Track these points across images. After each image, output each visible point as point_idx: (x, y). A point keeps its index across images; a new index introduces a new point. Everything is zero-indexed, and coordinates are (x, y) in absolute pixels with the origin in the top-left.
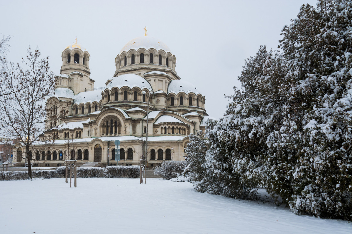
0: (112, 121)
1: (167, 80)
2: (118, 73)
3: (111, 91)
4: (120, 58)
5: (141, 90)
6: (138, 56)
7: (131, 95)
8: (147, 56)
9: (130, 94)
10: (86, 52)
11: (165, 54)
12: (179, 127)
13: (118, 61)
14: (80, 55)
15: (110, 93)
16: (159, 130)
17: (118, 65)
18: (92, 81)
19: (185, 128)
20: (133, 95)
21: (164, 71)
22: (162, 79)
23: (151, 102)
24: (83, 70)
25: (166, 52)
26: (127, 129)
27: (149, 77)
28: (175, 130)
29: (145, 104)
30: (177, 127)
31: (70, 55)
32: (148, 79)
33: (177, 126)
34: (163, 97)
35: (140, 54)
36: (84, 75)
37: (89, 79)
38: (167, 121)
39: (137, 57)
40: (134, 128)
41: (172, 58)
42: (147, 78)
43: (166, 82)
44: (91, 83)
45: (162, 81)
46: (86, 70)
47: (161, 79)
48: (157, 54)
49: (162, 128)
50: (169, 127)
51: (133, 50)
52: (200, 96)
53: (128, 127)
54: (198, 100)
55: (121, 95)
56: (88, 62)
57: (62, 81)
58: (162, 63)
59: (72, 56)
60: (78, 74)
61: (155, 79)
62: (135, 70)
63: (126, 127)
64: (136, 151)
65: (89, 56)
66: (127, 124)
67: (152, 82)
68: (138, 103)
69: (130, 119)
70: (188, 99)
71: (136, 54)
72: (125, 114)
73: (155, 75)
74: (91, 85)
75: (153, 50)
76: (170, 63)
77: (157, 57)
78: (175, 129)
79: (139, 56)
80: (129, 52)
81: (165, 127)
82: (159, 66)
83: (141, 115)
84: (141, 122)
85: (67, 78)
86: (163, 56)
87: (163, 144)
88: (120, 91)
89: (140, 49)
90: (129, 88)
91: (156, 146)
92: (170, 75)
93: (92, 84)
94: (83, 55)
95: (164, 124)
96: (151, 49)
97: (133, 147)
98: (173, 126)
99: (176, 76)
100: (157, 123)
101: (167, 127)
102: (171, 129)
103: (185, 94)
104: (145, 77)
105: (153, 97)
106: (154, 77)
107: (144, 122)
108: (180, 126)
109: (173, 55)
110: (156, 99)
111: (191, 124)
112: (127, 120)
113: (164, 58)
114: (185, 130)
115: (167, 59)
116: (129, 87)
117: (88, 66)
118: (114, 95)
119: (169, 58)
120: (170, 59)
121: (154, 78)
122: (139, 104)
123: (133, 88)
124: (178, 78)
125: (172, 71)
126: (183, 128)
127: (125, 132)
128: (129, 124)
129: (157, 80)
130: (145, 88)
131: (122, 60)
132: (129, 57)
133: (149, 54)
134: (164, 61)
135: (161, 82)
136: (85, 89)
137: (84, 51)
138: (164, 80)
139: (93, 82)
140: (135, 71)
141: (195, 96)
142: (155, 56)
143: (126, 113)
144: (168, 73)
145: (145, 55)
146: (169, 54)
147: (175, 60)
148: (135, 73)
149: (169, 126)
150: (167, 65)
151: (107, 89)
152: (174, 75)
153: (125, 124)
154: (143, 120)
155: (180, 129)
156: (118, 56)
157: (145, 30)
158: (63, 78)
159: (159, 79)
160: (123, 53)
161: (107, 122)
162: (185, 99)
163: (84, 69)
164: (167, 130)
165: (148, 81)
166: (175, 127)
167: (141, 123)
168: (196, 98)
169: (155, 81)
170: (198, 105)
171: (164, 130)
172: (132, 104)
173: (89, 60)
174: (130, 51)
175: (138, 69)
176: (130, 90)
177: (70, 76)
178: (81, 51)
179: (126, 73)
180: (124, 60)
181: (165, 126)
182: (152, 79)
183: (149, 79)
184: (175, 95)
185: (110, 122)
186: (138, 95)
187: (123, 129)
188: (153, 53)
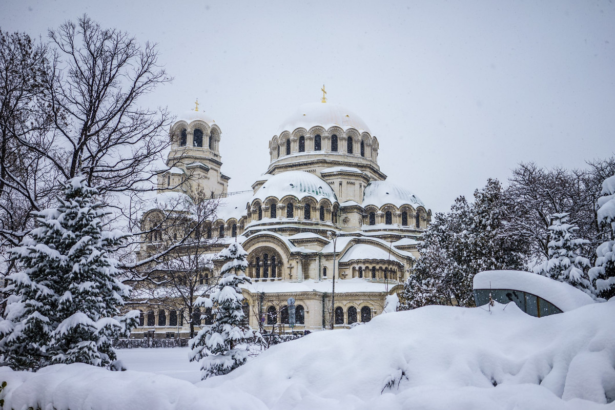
0: (266, 256)
1: (362, 182)
2: (275, 169)
3: (265, 203)
4: (280, 142)
5: (317, 202)
6: (310, 139)
7: (299, 210)
8: (326, 140)
9: (298, 208)
10: (215, 127)
11: (359, 135)
12: (384, 267)
13: (275, 147)
14: (204, 132)
15: (263, 206)
16: (349, 272)
17: (275, 153)
18: (225, 178)
19: (395, 268)
20: (304, 210)
21: (357, 166)
22: (353, 181)
23: (335, 222)
24: (210, 160)
25: (361, 131)
26: (294, 271)
27: (331, 178)
28: (377, 273)
29: (323, 225)
30: (381, 268)
31: (187, 132)
32: (328, 181)
33: (381, 265)
34: (356, 213)
35: (314, 136)
36: (211, 168)
37: (219, 174)
38: (363, 257)
39: (308, 141)
40: (305, 268)
41: (371, 142)
42: (326, 178)
43: (361, 186)
44: (222, 182)
45: (353, 184)
46: (215, 158)
47: (351, 181)
48: (345, 136)
49: (354, 269)
50: (367, 267)
51: (302, 129)
52: (421, 209)
53: (295, 267)
54: (417, 218)
55: (282, 210)
56: (218, 145)
57: (171, 180)
58: (354, 151)
59: (190, 134)
60: (201, 167)
61: (341, 182)
62: (306, 164)
63: (291, 268)
64: (309, 310)
65: (219, 133)
66: (294, 263)
67: (336, 186)
68: (312, 224)
69: (298, 254)
70: (399, 216)
71: (307, 136)
72: (288, 244)
73: (341, 174)
74: (223, 185)
75: (338, 129)
76: (367, 150)
77: (344, 141)
78: (378, 270)
79: (312, 139)
80: (294, 133)
81: (360, 268)
82: (348, 156)
83: (318, 247)
84: (317, 258)
85: (179, 175)
86: (354, 138)
87: (357, 298)
88: (280, 204)
89: (315, 128)
90: (296, 199)
91: (345, 302)
92: (368, 173)
93: (225, 183)
94: (209, 132)
95: (358, 262)
96: (333, 128)
97: (305, 303)
98: (374, 265)
99: (379, 175)
100: (345, 259)
101: (364, 267)
102: (370, 270)
103: (395, 207)
104: (324, 176)
105: (338, 214)
106: (340, 177)
107: (323, 257)
108: (386, 266)
109: (372, 136)
110: (344, 216)
111: (405, 261)
112: (293, 255)
113: (356, 142)
114: (394, 272)
115: (362, 144)
116: (295, 197)
117: (218, 151)
118: (270, 210)
119: (365, 142)
120: (368, 144)
121: (340, 180)
122: (314, 226)
123: (302, 199)
124: (383, 177)
125: (371, 165)
126: (391, 268)
127: (289, 276)
128: (297, 262)
129: (344, 182)
130: (325, 199)
131: (282, 144)
132: (294, 141)
133: (330, 136)
134: (357, 148)
135: (352, 186)
136: (213, 193)
137: (210, 124)
138: (357, 183)
139: (226, 181)
140: (306, 167)
141: (413, 211)
142: (340, 140)
143: (291, 242)
144: (364, 169)
145: (324, 138)
146: (366, 135)
147: (377, 145)
148: (306, 170)
149: (367, 265)
150: (363, 154)
151: (257, 199)
152: (376, 172)
153: (290, 262)
154: (320, 256)
155: (386, 270)
156: (275, 138)
157: (323, 90)
158: (173, 175)
159: (349, 181)
160: (285, 134)
161: (258, 259)
162: (395, 216)
163: (211, 157)
164: (363, 272)
165: (329, 184)
166: (377, 267)
167: (317, 261)
168: (415, 213)
169: (341, 184)
170: (418, 226)
171: (357, 272)
172: (302, 227)
173: (219, 141)
174: (296, 131)
175: (312, 163)
176: (297, 201)
177: (186, 171)
178: (205, 125)
179: (291, 169)
180: (285, 144)
181: (360, 265)
182: (337, 181)
183: (330, 181)
184: (376, 208)
185: (262, 258)
186: (311, 210)
187: (285, 271)
188: (337, 135)
